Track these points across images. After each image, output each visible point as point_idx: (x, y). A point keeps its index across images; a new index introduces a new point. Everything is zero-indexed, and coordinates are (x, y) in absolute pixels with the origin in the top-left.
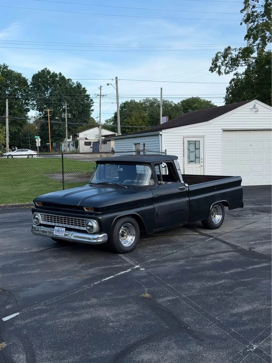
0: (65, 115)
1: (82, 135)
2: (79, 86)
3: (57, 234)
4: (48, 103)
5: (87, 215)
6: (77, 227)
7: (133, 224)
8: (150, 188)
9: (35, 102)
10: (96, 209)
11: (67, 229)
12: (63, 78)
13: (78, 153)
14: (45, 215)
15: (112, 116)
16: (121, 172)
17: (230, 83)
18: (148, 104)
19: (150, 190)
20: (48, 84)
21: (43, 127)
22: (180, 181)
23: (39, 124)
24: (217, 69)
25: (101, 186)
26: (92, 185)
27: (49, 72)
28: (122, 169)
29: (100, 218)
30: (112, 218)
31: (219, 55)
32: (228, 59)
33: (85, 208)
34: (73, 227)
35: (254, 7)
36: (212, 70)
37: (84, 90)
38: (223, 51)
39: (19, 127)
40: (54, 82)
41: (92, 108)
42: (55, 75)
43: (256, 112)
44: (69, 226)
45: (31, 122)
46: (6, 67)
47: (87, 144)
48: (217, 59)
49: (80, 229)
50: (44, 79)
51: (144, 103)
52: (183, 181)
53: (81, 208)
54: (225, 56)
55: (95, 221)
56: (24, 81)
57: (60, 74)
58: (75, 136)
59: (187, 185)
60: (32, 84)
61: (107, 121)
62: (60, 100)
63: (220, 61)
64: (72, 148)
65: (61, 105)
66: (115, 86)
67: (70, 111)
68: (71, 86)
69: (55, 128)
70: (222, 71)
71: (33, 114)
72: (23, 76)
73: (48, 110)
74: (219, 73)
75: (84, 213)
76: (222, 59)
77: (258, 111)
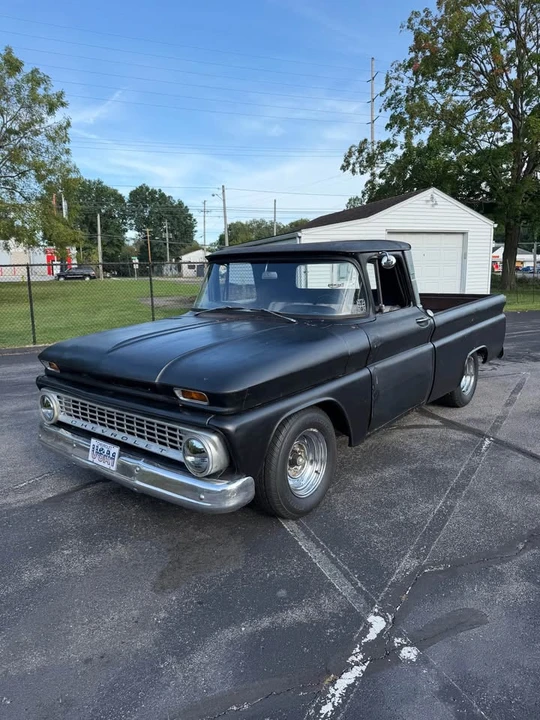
0: (166, 235)
1: (185, 258)
2: (181, 204)
3: (96, 461)
4: (147, 222)
5: (186, 416)
6: (155, 448)
7: (322, 430)
8: (359, 321)
9: (133, 222)
10: (216, 399)
11: (127, 449)
12: (163, 195)
13: (181, 276)
14: (69, 400)
15: (216, 239)
16: (273, 280)
17: (366, 185)
18: (255, 225)
19: (359, 327)
20: (147, 202)
21: (143, 250)
22: (415, 305)
23: (139, 246)
24: (351, 167)
25: (221, 316)
26: (198, 313)
27: (147, 189)
28: (274, 275)
29: (230, 428)
30: (268, 422)
31: (353, 149)
32: (365, 155)
33: (178, 393)
34: (142, 444)
35: (397, 88)
36: (344, 168)
37: (187, 209)
38: (357, 144)
39: (117, 249)
40: (153, 200)
41: (195, 229)
42: (154, 192)
43: (433, 205)
44: (131, 440)
45: (131, 243)
46: (100, 183)
47: (191, 267)
48: (350, 154)
49: (164, 453)
50: (142, 195)
51: (251, 224)
52: (421, 304)
53: (168, 390)
54: (360, 151)
55: (215, 438)
56: (120, 199)
57: (160, 191)
58: (178, 259)
59: (430, 313)
60: (129, 202)
61: (211, 245)
62: (161, 219)
63: (354, 157)
64: (175, 272)
65: (161, 225)
66: (221, 196)
67: (171, 231)
68: (171, 204)
69: (155, 250)
70: (357, 170)
71: (131, 235)
72: (120, 192)
73: (148, 230)
74: (353, 171)
75: (175, 406)
76: (357, 154)
77: (436, 204)
